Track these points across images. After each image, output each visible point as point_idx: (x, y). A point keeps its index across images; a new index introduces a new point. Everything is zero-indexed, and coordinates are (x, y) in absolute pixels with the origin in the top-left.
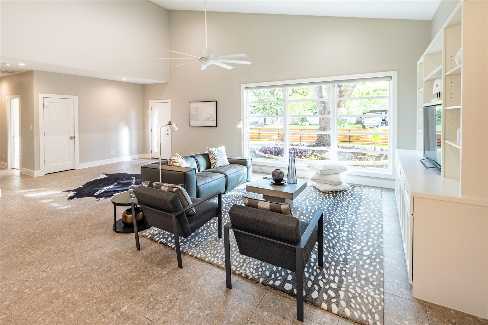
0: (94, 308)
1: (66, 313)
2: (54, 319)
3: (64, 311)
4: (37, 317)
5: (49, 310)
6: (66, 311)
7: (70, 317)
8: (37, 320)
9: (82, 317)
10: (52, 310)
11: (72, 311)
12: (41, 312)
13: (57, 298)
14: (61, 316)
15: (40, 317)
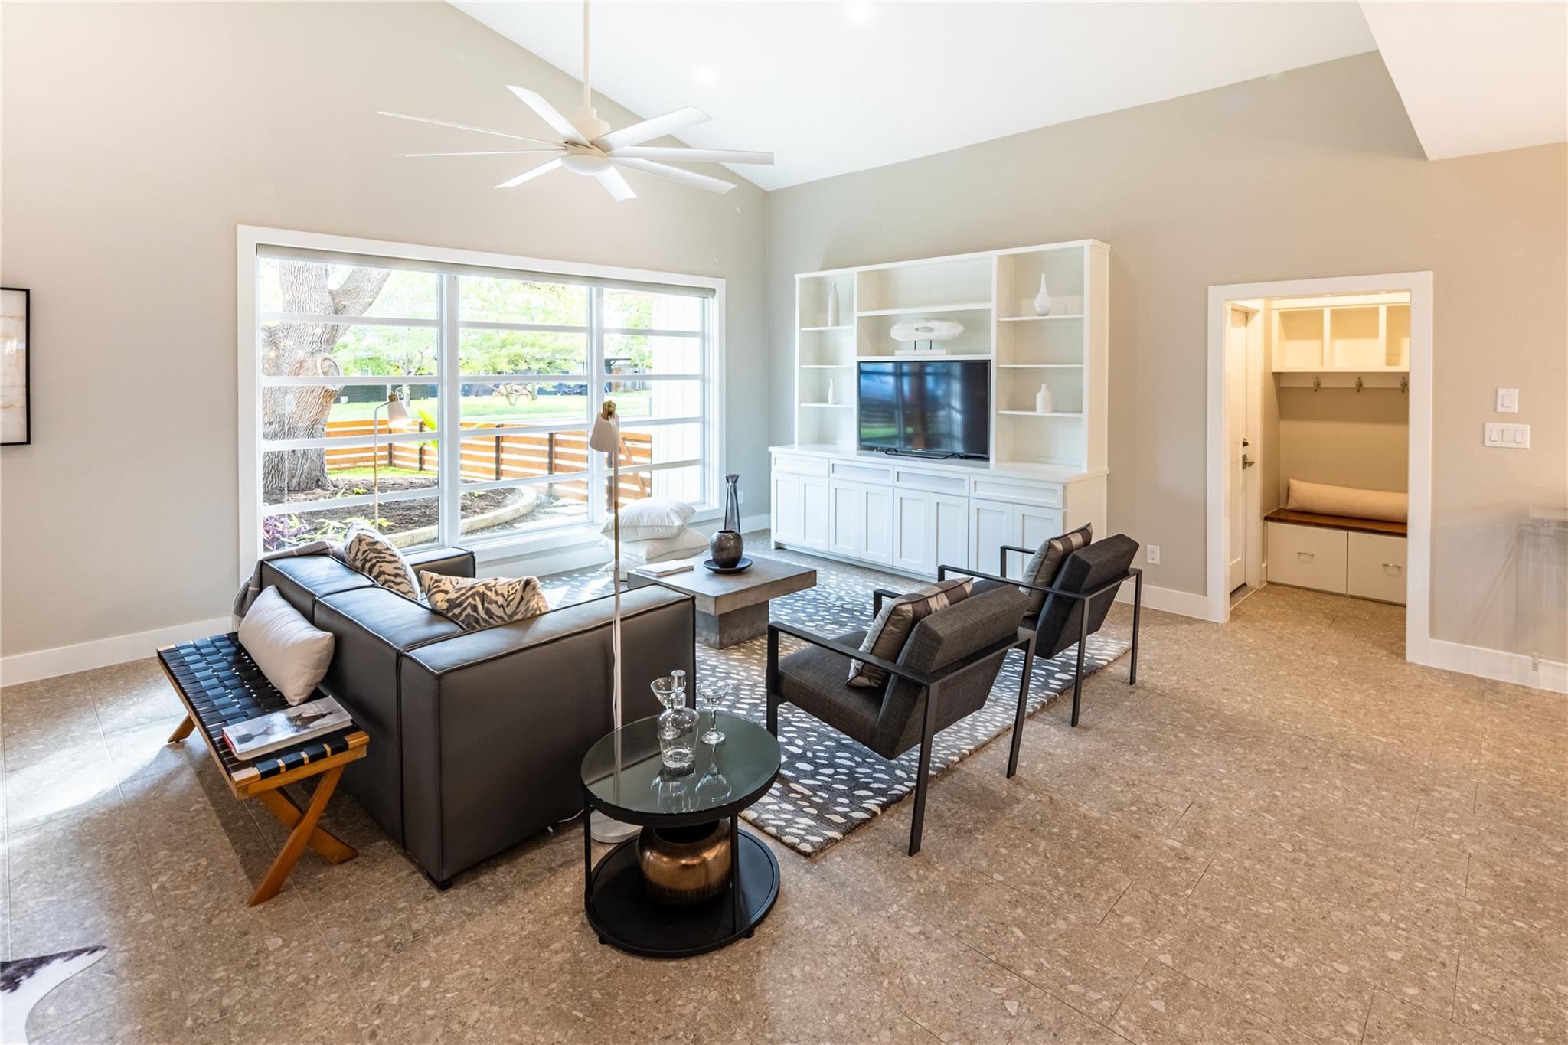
0: (1189, 892)
1: (1226, 942)
2: (1256, 958)
3: (1221, 948)
4: (1266, 1000)
5: (1233, 982)
6: (1220, 944)
7: (1235, 927)
8: (1275, 995)
9: (1226, 904)
10: (1231, 974)
11: (1214, 932)
12: (1247, 1000)
13: (1182, 984)
14: (1241, 948)
15: (1265, 994)
